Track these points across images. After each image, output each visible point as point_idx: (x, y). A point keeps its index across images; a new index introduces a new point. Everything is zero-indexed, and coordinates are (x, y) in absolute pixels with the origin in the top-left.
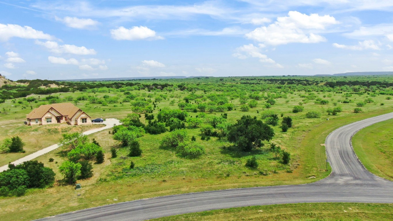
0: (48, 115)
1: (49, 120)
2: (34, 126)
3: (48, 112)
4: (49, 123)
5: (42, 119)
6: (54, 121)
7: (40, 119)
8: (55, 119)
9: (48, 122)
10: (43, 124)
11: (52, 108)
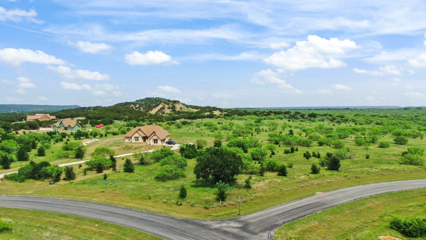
0: (137, 135)
1: (137, 139)
2: (127, 142)
3: (136, 132)
4: (137, 142)
5: (132, 137)
6: (141, 140)
7: (131, 137)
8: (142, 139)
9: (136, 140)
10: (132, 142)
11: (140, 130)
